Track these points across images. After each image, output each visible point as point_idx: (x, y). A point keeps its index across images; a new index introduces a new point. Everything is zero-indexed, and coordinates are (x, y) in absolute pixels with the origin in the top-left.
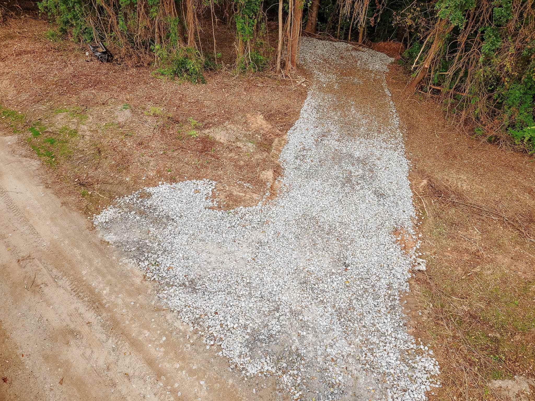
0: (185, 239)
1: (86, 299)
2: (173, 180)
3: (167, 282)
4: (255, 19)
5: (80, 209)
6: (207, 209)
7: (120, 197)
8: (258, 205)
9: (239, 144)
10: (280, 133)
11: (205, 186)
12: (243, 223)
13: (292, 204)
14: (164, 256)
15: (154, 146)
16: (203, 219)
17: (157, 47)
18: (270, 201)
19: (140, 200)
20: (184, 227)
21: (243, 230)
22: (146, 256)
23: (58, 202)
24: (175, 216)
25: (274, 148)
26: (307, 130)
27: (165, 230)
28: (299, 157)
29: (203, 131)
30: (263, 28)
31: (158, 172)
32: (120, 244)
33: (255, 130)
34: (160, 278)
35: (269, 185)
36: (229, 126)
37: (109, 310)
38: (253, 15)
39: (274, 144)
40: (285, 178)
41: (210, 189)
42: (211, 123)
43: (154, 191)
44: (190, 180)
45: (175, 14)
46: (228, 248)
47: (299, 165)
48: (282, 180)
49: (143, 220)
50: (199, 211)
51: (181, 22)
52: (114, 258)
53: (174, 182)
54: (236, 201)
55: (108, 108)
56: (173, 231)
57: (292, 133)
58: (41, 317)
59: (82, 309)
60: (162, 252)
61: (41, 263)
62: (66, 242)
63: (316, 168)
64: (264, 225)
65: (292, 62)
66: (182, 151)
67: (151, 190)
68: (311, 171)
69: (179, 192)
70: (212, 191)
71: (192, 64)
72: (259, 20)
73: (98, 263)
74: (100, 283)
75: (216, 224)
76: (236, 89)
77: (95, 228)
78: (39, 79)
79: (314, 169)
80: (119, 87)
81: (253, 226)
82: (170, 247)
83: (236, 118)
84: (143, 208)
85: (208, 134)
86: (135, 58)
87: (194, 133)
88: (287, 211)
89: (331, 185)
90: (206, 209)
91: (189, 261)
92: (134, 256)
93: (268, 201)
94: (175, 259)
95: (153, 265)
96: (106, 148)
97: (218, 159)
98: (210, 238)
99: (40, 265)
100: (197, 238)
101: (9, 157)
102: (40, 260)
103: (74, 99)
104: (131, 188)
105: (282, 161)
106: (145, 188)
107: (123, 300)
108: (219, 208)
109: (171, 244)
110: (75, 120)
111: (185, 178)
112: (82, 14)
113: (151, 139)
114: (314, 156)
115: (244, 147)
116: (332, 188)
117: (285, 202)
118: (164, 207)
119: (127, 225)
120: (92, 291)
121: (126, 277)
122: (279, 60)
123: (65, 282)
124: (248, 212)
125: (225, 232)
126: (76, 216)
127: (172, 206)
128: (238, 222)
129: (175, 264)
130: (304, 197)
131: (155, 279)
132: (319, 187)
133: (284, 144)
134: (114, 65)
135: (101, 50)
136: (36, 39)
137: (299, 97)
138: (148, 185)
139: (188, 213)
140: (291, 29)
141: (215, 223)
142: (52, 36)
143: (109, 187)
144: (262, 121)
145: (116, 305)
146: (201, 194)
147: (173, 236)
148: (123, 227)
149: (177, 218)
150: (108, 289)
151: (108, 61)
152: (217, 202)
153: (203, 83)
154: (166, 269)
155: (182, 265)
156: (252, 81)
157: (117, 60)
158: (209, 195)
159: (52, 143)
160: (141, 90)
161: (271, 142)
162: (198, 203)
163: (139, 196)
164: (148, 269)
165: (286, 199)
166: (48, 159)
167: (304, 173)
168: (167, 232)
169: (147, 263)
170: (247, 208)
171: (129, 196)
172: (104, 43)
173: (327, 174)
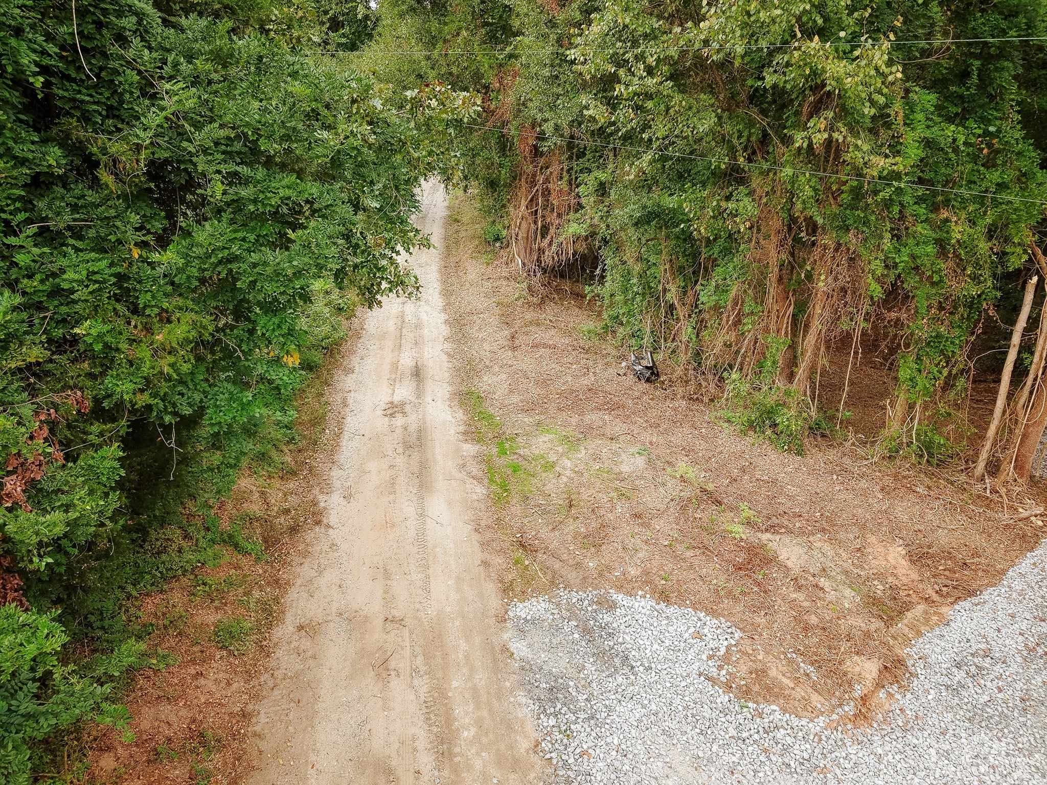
0: (638, 715)
1: (435, 729)
2: (664, 597)
3: (569, 776)
4: (943, 367)
5: (501, 582)
6: (702, 678)
7: (565, 589)
8: (816, 720)
9: (823, 582)
10: (935, 597)
11: (718, 632)
12: (766, 745)
13: (906, 762)
14: (586, 726)
15: (658, 528)
16: (687, 693)
17: (735, 376)
18: (849, 726)
19: (594, 607)
20: (646, 692)
21: (762, 758)
22: (557, 709)
23: (479, 556)
24: (638, 664)
25: (906, 621)
26: (1013, 616)
27: (610, 679)
28: (966, 664)
29: (759, 535)
30: (959, 388)
31: (646, 573)
32: (528, 667)
33: (876, 571)
34: (560, 764)
35: (858, 690)
36: (818, 544)
37: (455, 770)
38: (941, 360)
39: (909, 615)
40: (909, 696)
41: (726, 643)
42: (786, 527)
43: (624, 603)
44: (695, 609)
45: (786, 333)
46: (713, 778)
47: (959, 682)
48: (898, 696)
49: (584, 643)
50: (685, 674)
51: (793, 347)
52: (508, 684)
53: (664, 602)
54: (769, 689)
55: (615, 446)
56: (623, 687)
57: (967, 608)
58: (365, 722)
59: (422, 744)
60: (586, 716)
61: (410, 638)
62: (457, 623)
63: (1006, 711)
64: (815, 774)
65: (1019, 467)
66: (704, 553)
67: (619, 597)
68: (989, 710)
69: (665, 622)
70: (727, 647)
71: (788, 418)
72: (954, 372)
73: (481, 679)
74: (467, 714)
75: (708, 716)
76: (863, 484)
77: (505, 620)
78: (544, 383)
79: (1000, 709)
80: (647, 421)
81: (787, 761)
82: (604, 715)
83: (842, 535)
84: (592, 622)
85: (765, 542)
86: (691, 388)
87: (739, 531)
88: (885, 771)
89: (1037, 768)
90: (700, 675)
91: (626, 761)
92: (539, 699)
93: (845, 725)
94: (602, 743)
95: (560, 732)
96: (582, 504)
97: (765, 592)
98: (685, 738)
99: (408, 640)
100: (659, 724)
101: (454, 472)
102: (411, 633)
103: (574, 420)
104: (590, 581)
105: (916, 657)
106: (611, 591)
107: (484, 766)
108: (728, 687)
109: (610, 709)
110: (560, 449)
111: (688, 602)
112: (642, 311)
113: (660, 514)
114: (1010, 679)
115: (833, 592)
116: (1036, 776)
117: (887, 748)
118: (628, 638)
119: (554, 641)
120: (449, 720)
121: (510, 728)
122: (984, 456)
123: (423, 685)
124: (786, 727)
125: (721, 742)
126: (491, 589)
127: (642, 642)
128: (756, 737)
129: (598, 751)
130: (946, 762)
131: (551, 758)
132: (999, 758)
133: (936, 624)
134: (656, 388)
135: (645, 363)
136: (567, 333)
137: (1014, 542)
138: (619, 588)
139: (664, 667)
140: (1029, 401)
141: (707, 713)
142: (589, 332)
143: (557, 565)
144: (900, 559)
145: (469, 768)
146: (704, 644)
147: (620, 697)
148: (547, 640)
149: (641, 669)
150: (472, 732)
151: (648, 380)
152: (728, 673)
153: (798, 454)
154: (578, 751)
155: (609, 761)
156: (904, 477)
157: (663, 382)
158: (718, 654)
159: (515, 471)
160: (681, 436)
161: (906, 607)
162: (690, 657)
163: (596, 600)
164: (549, 734)
165: (894, 743)
166: (500, 491)
167: (965, 707)
168: (612, 686)
169: (552, 722)
170: (787, 715)
171: (580, 593)
172: (655, 356)
173: (1035, 739)
